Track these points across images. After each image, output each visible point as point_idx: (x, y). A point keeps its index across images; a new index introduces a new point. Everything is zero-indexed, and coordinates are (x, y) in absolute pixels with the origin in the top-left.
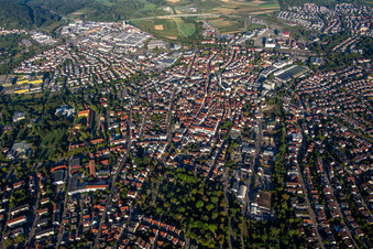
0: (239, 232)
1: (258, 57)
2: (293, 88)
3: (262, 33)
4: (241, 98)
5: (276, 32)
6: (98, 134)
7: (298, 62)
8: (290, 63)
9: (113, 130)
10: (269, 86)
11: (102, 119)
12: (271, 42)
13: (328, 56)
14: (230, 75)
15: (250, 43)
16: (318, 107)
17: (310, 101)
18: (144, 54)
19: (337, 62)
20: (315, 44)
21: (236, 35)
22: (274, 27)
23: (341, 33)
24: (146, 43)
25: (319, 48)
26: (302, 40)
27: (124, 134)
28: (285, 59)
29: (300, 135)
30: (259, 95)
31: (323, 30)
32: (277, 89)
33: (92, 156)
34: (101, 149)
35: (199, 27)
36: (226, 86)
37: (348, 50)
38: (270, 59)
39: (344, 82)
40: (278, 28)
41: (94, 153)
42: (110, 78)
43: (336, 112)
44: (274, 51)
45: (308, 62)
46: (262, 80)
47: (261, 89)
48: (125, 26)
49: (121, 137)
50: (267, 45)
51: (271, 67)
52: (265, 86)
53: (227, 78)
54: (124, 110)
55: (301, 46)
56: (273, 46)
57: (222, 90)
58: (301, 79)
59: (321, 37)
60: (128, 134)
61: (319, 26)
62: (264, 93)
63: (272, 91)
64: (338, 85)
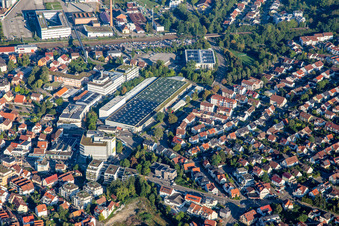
1: (33, 74)
2: (168, 142)
4: (32, 205)
7: (150, 67)
8: (133, 73)
12: (55, 23)
13: (222, 38)
16: (258, 183)
17: (230, 168)
19: (253, 54)
25: (194, 22)
28: (113, 65)
30: (81, 182)
32: (128, 153)
37: (267, 18)
38: (72, 71)
39: (295, 101)
43: (312, 185)
44: (72, 48)
45: (180, 63)
46: (73, 137)
47: (79, 163)
50: (47, 34)
51: (82, 95)
52: (88, 151)
55: (144, 24)
56: (64, 32)
58: (181, 114)
62: (93, 172)
63: (111, 161)
64: (281, 114)
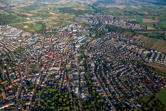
0: (79, 107)
1: (71, 36)
2: (87, 46)
3: (70, 26)
4: (68, 53)
5: (76, 25)
6: (4, 79)
7: (86, 36)
8: (84, 36)
9: (12, 76)
10: (77, 46)
11: (5, 71)
12: (75, 29)
13: (97, 32)
14: (61, 44)
15: (66, 30)
16: (97, 52)
17: (94, 50)
18: (21, 39)
19: (100, 34)
20: (91, 28)
21: (60, 27)
22: (75, 23)
23: (99, 24)
24: (21, 34)
25: (93, 30)
26: (86, 27)
27: (18, 76)
28: (81, 35)
29: (93, 63)
30: (74, 50)
31: (93, 23)
32: (81, 47)
33: (2, 90)
34: (7, 86)
35: (44, 25)
36: (61, 49)
37: (103, 30)
38: (76, 36)
39: (104, 41)
40: (77, 23)
41: (4, 88)
42: (6, 52)
43: (104, 53)
44: (77, 32)
45: (90, 35)
46: (74, 44)
47: (75, 48)
48: (8, 27)
49: (17, 78)
50: (74, 31)
51: (77, 39)
52: (76, 46)
53: (60, 45)
54: (16, 65)
55: (86, 30)
56: (76, 30)
57: (59, 50)
58: (89, 42)
59: (93, 26)
60: (20, 76)
61: (91, 22)
62: (76, 49)
63: (79, 48)
64: (102, 43)
